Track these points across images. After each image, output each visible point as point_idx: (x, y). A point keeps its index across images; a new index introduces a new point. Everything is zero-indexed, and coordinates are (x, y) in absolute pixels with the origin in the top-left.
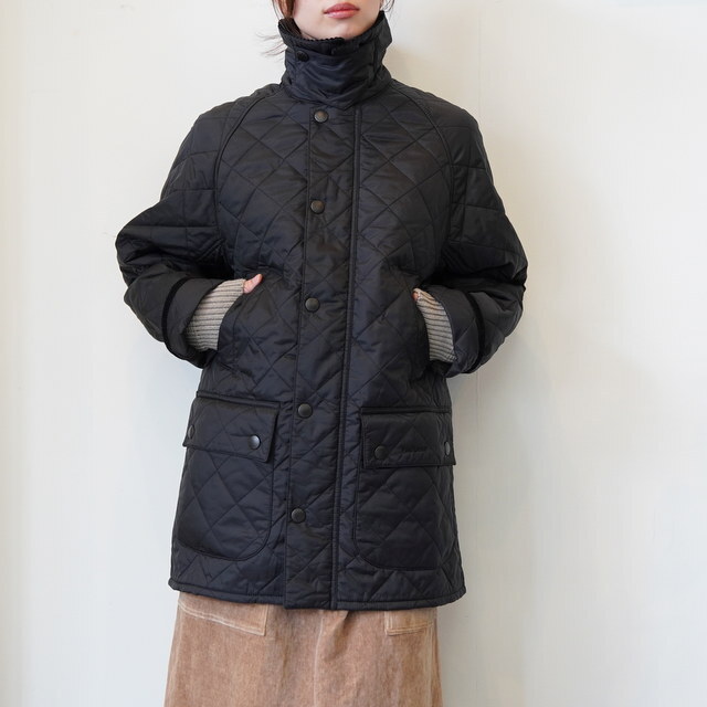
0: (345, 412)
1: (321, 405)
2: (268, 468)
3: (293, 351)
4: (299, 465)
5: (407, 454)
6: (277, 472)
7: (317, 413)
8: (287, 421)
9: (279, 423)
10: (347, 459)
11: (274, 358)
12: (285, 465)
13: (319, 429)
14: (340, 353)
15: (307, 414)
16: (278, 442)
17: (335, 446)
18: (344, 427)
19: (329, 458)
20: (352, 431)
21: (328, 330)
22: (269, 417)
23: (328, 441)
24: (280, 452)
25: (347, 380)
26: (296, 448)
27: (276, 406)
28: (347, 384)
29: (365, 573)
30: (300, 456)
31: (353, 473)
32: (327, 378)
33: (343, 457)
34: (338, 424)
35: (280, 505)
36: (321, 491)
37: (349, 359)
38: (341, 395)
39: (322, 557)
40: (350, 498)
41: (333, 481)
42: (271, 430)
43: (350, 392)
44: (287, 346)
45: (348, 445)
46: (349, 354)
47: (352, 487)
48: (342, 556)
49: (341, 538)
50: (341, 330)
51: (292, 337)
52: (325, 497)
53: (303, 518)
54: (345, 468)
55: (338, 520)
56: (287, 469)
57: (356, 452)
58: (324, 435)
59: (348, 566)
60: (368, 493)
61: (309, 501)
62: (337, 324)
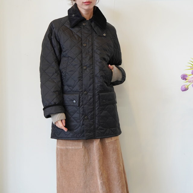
0: (95, 93)
1: (90, 91)
2: (78, 108)
3: (81, 79)
4: (86, 106)
6: (80, 109)
7: (89, 94)
8: (82, 96)
9: (80, 96)
10: (96, 104)
11: (78, 81)
12: (82, 107)
13: (89, 97)
14: (93, 79)
15: (87, 94)
16: (80, 101)
17: (94, 101)
18: (95, 96)
19: (92, 104)
20: (97, 97)
21: (89, 74)
22: (78, 96)
23: (92, 100)
24: (81, 104)
25: (95, 85)
26: (85, 102)
27: (79, 93)
28: (95, 86)
29: (102, 130)
30: (85, 104)
31: (98, 107)
32: (90, 85)
33: (95, 103)
34: (94, 96)
35: (82, 116)
36: (91, 112)
37: (95, 80)
38: (94, 89)
39: (92, 127)
40: (98, 112)
41: (94, 109)
42: (78, 99)
43: (96, 88)
44: (80, 78)
45: (96, 100)
46: (95, 79)
47: (98, 110)
48: (97, 126)
49: (96, 122)
50: (92, 73)
51: (81, 76)
52: (92, 113)
53: (88, 118)
54: (96, 106)
55: (95, 118)
56: (83, 107)
57: (98, 102)
58: (91, 98)
59: (98, 128)
60: (101, 111)
61: (89, 114)
62: (91, 72)
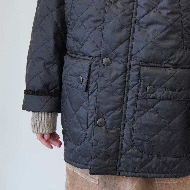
0: (130, 64)
1: (116, 59)
2: (86, 94)
3: (101, 27)
4: (102, 94)
5: (168, 92)
6: (90, 97)
7: (114, 64)
8: (97, 67)
9: (92, 69)
10: (130, 92)
11: (91, 29)
12: (94, 93)
13: (114, 73)
14: (128, 29)
15: (108, 64)
16: (91, 80)
17: (124, 83)
18: (130, 73)
19: (119, 91)
20: (134, 74)
21: (121, 14)
23: (120, 80)
24: (92, 86)
25: (132, 45)
26: (101, 83)
27: (90, 59)
28: (132, 48)
30: (102, 89)
31: (134, 99)
32: (120, 43)
33: (128, 90)
34: (126, 71)
35: (92, 116)
36: (115, 109)
37: (134, 32)
38: (128, 53)
40: (131, 114)
41: (122, 103)
42: (87, 73)
43: (133, 52)
44: (98, 23)
45: (131, 83)
46: (134, 30)
47: (133, 107)
49: (125, 136)
50: (130, 15)
51: (101, 18)
52: (117, 112)
53: (104, 124)
54: (129, 98)
55: (124, 126)
56: (95, 96)
57: (135, 88)
58: (117, 77)
60: (142, 112)
61: (108, 114)
62: (127, 11)
